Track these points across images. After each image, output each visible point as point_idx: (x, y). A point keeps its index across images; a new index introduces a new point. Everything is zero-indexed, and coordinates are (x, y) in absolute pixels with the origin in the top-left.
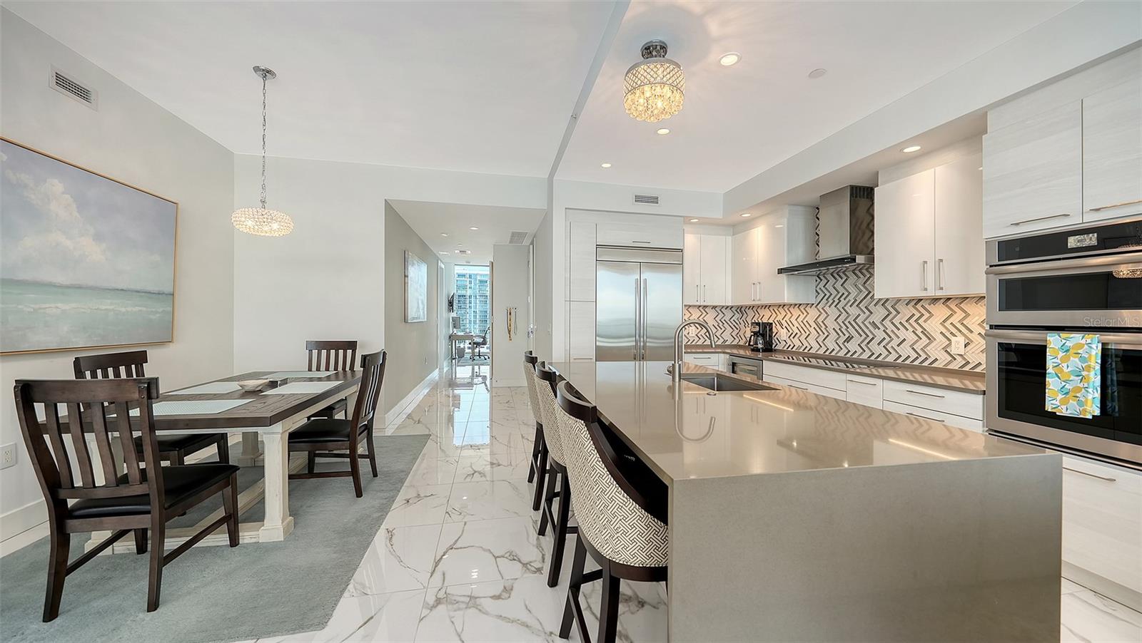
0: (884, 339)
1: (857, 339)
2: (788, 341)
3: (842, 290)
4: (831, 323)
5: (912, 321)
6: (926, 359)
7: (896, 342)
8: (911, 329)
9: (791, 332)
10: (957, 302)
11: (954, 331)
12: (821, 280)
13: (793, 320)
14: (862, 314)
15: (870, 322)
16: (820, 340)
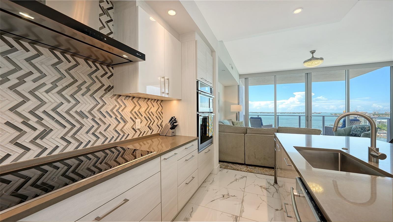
1: (58, 132)
6: (124, 135)
7: (102, 129)
8: (114, 117)
10: (137, 99)
11: (136, 117)
15: (76, 112)
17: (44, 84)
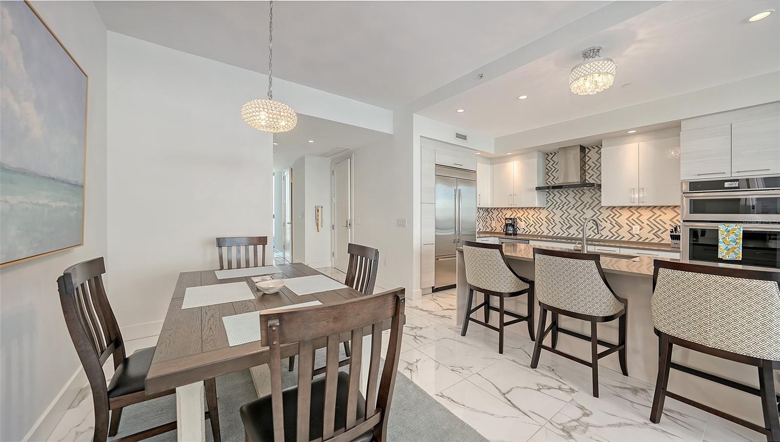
0: (593, 227)
1: (575, 227)
2: (526, 229)
3: (565, 201)
4: (557, 219)
5: (609, 218)
6: (618, 237)
8: (609, 222)
9: (528, 223)
10: (635, 209)
11: (634, 223)
12: (550, 194)
13: (530, 216)
14: (578, 214)
15: (583, 218)
16: (550, 228)
17: (570, 206)
